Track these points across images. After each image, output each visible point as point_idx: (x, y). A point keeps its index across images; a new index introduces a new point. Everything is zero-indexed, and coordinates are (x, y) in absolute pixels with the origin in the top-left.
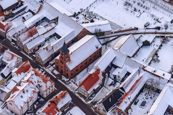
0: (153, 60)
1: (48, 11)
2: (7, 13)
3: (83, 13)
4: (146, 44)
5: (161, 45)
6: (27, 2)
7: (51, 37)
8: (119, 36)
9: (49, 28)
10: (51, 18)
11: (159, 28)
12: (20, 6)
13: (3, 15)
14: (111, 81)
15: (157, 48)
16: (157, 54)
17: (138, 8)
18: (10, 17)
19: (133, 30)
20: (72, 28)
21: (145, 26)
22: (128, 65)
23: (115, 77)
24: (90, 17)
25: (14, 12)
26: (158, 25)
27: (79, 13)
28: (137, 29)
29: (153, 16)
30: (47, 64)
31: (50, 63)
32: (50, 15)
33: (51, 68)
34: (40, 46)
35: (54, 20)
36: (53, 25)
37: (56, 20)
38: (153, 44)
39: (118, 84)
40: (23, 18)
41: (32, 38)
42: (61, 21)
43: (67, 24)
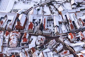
0: (43, 13)
1: (1, 15)
3: (12, 11)
4: (38, 10)
5: (43, 8)
8: (28, 12)
10: (4, 16)
11: (38, 4)
14: (36, 25)
15: (42, 9)
16: (43, 11)
17: (28, 2)
19: (31, 8)
21: (34, 6)
22: (38, 17)
23: (36, 23)
24: (15, 11)
26: (38, 3)
27: (11, 11)
28: (32, 7)
29: (34, 2)
30: (13, 30)
31: (13, 29)
33: (15, 30)
34: (6, 26)
35: (5, 16)
36: (6, 18)
37: (6, 16)
38: (40, 9)
39: (39, 24)
41: (2, 24)
42: (8, 15)
43: (11, 15)
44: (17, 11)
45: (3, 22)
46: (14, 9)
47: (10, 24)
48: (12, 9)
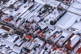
2: (43, 31)
3: (70, 28)
6: (49, 26)
7: (61, 37)
9: (59, 35)
12: (47, 29)
13: (42, 32)
18: (44, 33)
20: (68, 33)
24: (73, 29)
25: (46, 30)
27: (68, 28)
30: (62, 47)
31: (63, 46)
32: (59, 30)
33: (64, 48)
34: (58, 41)
35: (61, 31)
36: (61, 33)
37: (61, 32)
40: (49, 32)
41: (54, 38)
42: (63, 31)
43: (66, 32)
44: (74, 31)
45: (56, 36)
46: (72, 27)
47: (61, 41)
48: (70, 27)
